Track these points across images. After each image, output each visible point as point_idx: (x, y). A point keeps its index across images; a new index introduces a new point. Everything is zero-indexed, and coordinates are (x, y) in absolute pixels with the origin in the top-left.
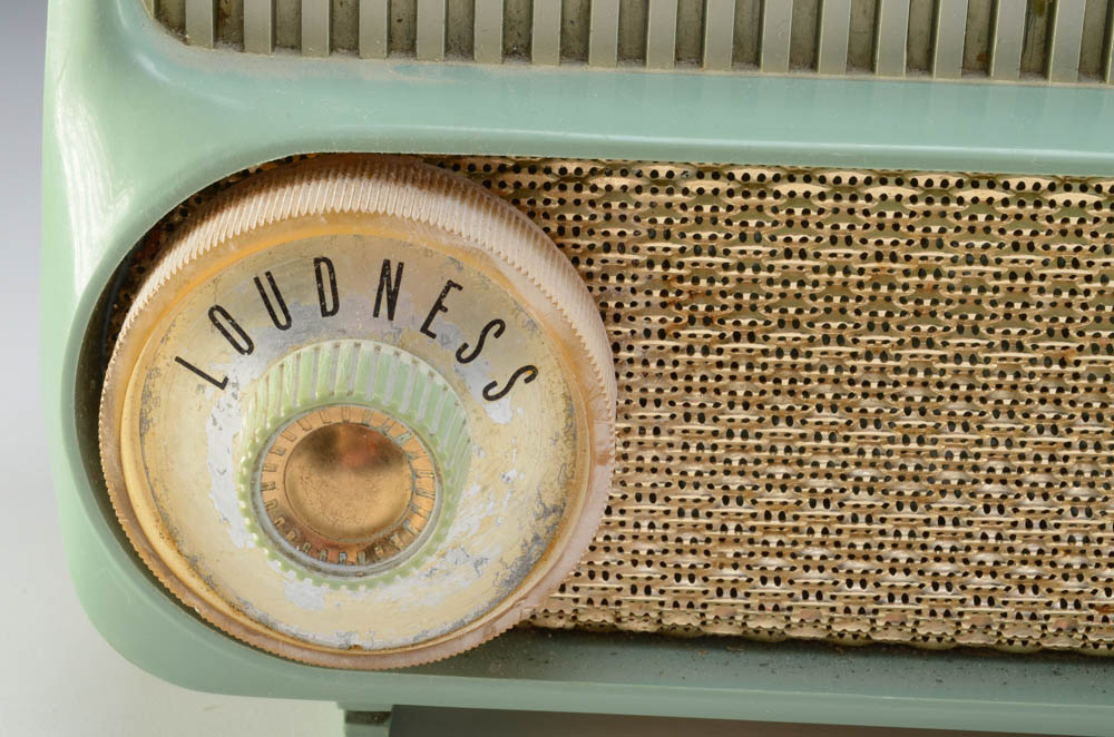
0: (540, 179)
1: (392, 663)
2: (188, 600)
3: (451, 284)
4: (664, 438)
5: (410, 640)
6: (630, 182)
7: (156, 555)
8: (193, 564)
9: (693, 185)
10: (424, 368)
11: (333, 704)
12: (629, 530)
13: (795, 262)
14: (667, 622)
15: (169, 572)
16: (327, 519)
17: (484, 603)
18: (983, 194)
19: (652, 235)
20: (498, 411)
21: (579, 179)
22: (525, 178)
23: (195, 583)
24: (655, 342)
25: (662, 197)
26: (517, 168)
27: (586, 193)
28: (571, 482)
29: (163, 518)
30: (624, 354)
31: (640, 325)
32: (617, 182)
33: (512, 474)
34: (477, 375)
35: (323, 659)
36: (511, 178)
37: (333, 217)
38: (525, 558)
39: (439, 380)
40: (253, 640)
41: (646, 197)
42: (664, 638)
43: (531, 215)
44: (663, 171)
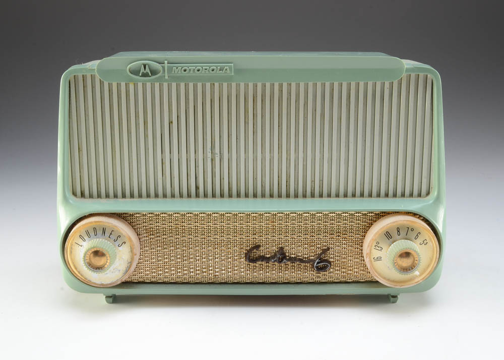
0: (127, 215)
1: (108, 286)
2: (78, 278)
3: (112, 231)
4: (148, 252)
5: (110, 282)
6: (140, 215)
7: (73, 271)
8: (79, 272)
9: (149, 215)
10: (109, 242)
11: (102, 294)
12: (144, 266)
13: (164, 226)
14: (152, 280)
15: (75, 274)
16: (95, 264)
17: (121, 277)
18: (190, 215)
19: (143, 223)
20: (120, 248)
21: (132, 215)
22: (125, 215)
23: (79, 275)
24: (145, 238)
25: (144, 217)
26: (124, 214)
27: (133, 217)
28: (132, 259)
29: (74, 266)
30: (141, 240)
31: (143, 236)
32: (138, 215)
33: (123, 257)
34: (117, 243)
35: (99, 286)
36: (123, 215)
37: (95, 222)
38: (126, 270)
39: (111, 244)
40: (88, 283)
41: (142, 217)
42: (152, 283)
43: (126, 221)
44: (144, 214)
